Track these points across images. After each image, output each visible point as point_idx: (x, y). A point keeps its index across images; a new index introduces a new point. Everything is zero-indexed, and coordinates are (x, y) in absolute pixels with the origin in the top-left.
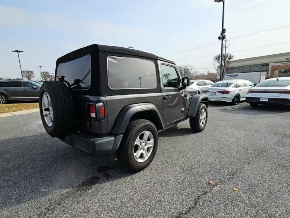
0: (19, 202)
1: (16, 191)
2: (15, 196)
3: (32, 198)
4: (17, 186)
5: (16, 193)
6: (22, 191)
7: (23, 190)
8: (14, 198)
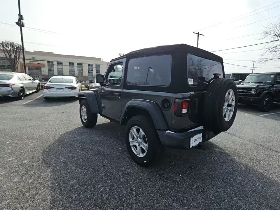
0: (263, 175)
1: (258, 184)
2: (262, 181)
3: (254, 170)
4: (254, 187)
5: (260, 183)
6: (255, 179)
7: (253, 180)
8: (264, 180)
